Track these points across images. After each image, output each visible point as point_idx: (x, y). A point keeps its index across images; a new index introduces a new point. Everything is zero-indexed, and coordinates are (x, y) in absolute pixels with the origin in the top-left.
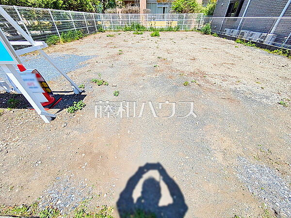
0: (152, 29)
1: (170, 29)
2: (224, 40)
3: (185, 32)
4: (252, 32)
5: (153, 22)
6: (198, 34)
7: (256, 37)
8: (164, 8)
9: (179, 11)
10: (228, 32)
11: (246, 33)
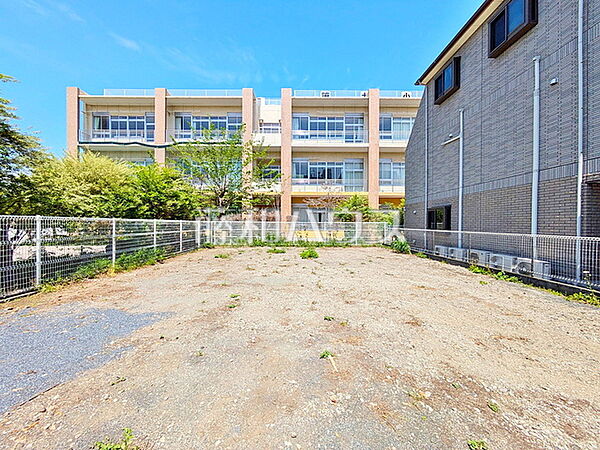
0: (301, 243)
1: (334, 244)
2: (443, 264)
3: (362, 249)
4: (492, 255)
5: (303, 233)
6: (388, 253)
7: (507, 262)
8: (320, 214)
9: (346, 220)
10: (443, 251)
11: (482, 255)
